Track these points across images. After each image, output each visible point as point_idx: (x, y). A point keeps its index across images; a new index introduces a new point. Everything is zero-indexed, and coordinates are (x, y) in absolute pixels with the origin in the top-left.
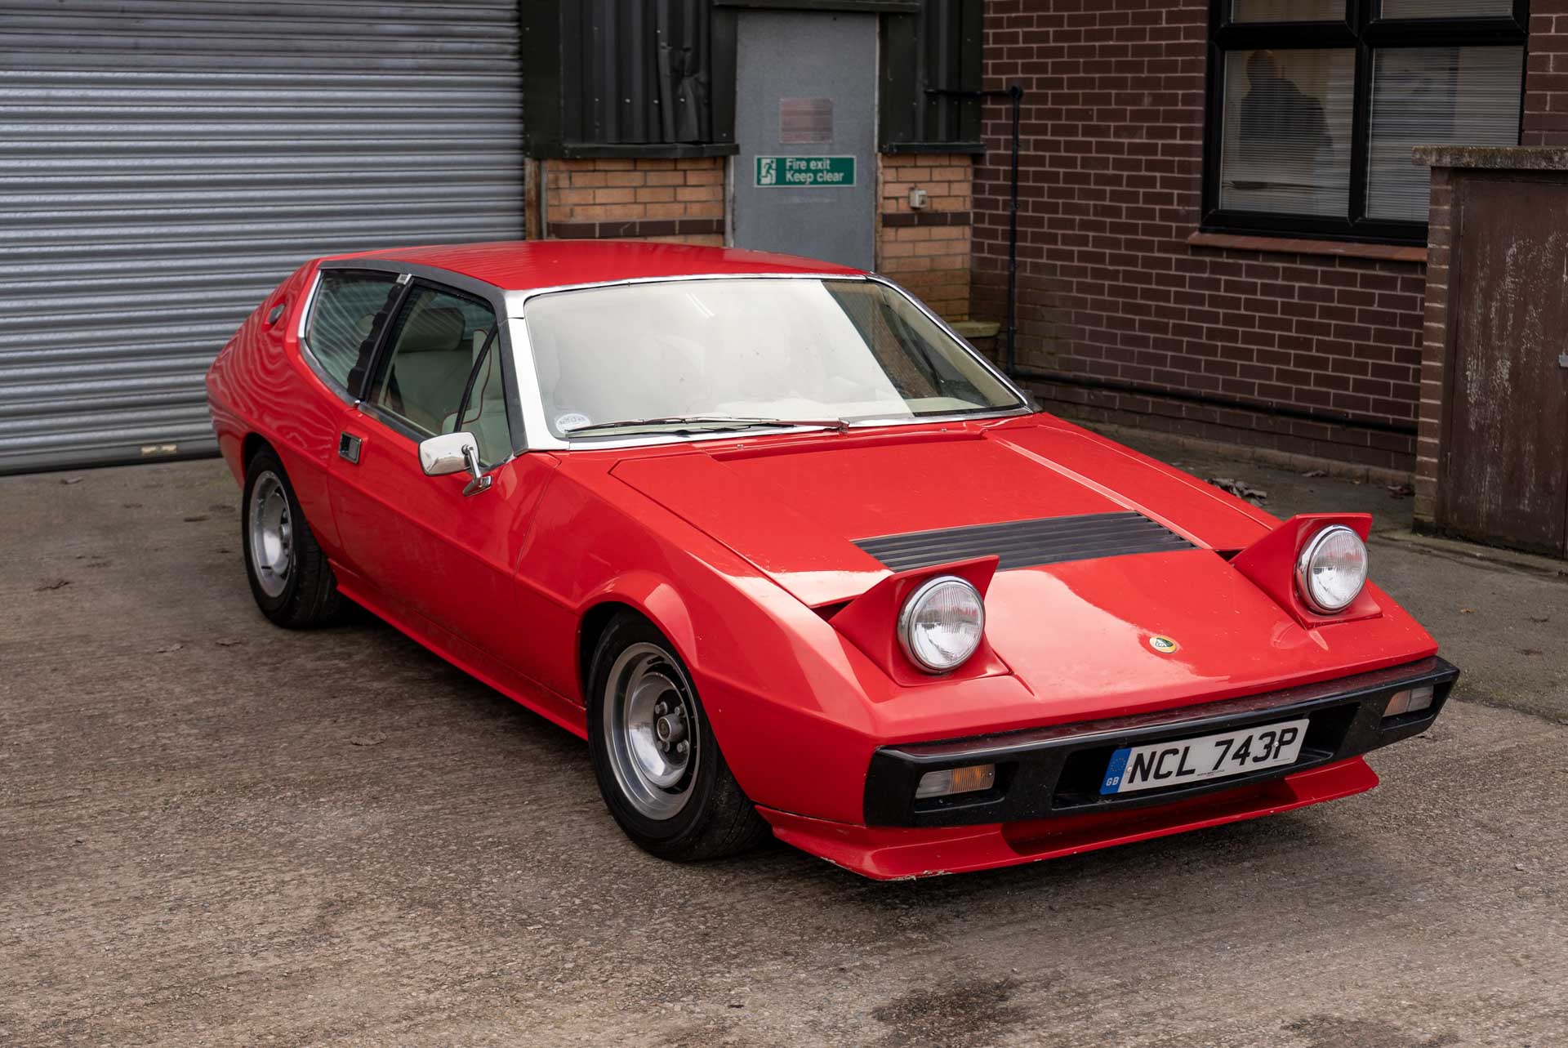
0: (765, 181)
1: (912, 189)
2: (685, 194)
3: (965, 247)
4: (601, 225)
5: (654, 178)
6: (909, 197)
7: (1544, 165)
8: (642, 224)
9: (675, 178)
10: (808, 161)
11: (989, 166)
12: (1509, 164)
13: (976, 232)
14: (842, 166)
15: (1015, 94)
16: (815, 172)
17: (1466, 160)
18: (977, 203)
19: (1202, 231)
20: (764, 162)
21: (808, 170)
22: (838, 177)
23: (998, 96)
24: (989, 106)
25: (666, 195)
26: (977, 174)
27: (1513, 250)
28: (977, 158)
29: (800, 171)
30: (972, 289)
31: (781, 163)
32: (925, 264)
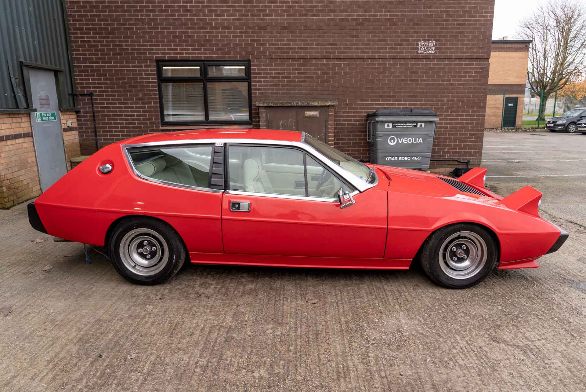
0: (38, 120)
1: (67, 121)
2: (23, 125)
3: (77, 136)
4: (5, 136)
5: (15, 120)
6: (66, 123)
7: (289, 105)
8: (15, 135)
9: (19, 120)
10: (46, 113)
11: (82, 114)
12: (281, 105)
13: (79, 132)
14: (53, 115)
15: (91, 95)
16: (49, 117)
17: (270, 104)
18: (79, 124)
19: (161, 126)
20: (38, 114)
21: (47, 117)
22: (53, 118)
23: (83, 95)
24: (80, 98)
25: (18, 125)
26: (78, 116)
27: (281, 123)
28: (77, 112)
29: (45, 117)
30: (80, 147)
31: (41, 114)
32: (71, 141)
